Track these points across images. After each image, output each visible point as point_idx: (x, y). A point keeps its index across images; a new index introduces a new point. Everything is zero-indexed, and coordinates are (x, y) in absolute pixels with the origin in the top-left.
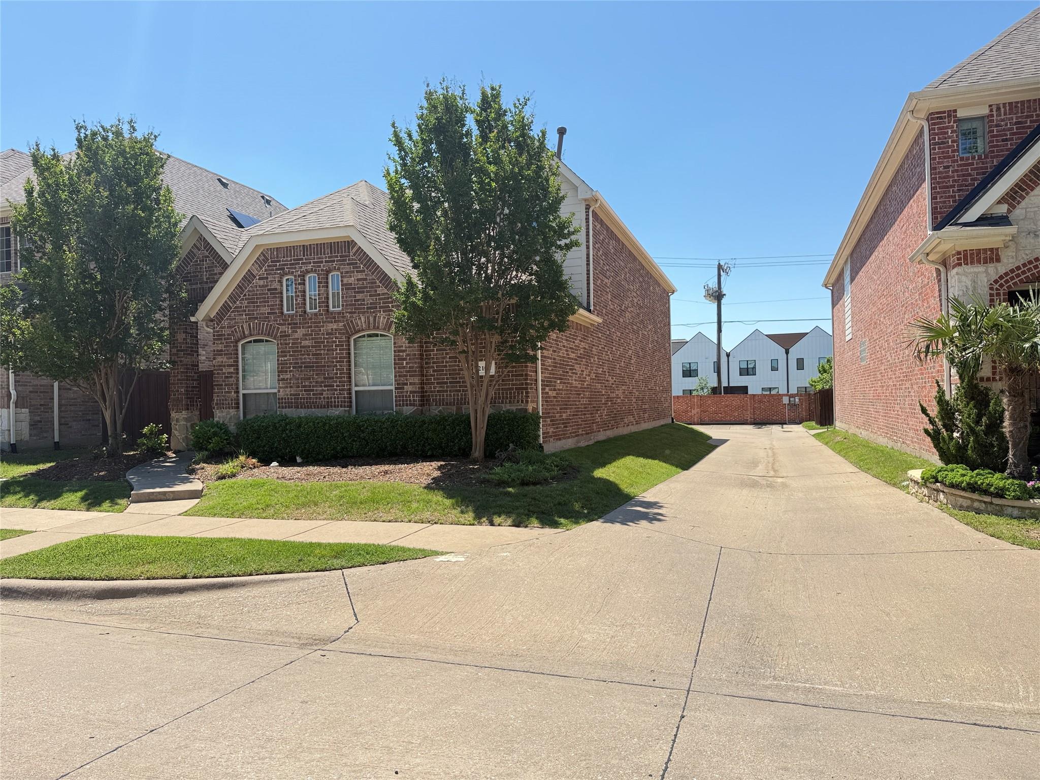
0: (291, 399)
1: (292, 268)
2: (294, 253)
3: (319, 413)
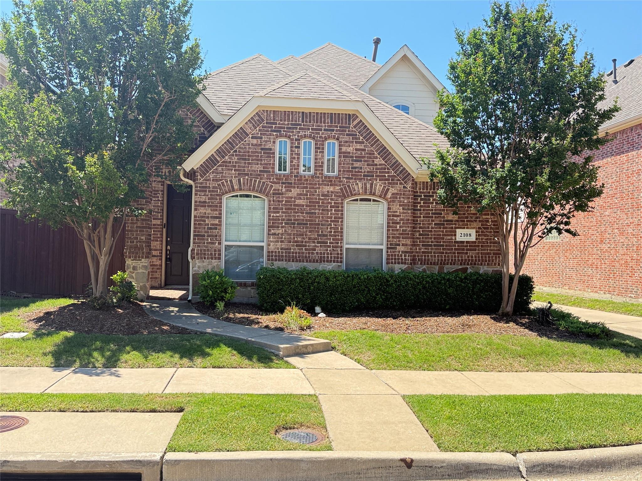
0: (282, 253)
1: (289, 132)
2: (292, 118)
3: (311, 266)
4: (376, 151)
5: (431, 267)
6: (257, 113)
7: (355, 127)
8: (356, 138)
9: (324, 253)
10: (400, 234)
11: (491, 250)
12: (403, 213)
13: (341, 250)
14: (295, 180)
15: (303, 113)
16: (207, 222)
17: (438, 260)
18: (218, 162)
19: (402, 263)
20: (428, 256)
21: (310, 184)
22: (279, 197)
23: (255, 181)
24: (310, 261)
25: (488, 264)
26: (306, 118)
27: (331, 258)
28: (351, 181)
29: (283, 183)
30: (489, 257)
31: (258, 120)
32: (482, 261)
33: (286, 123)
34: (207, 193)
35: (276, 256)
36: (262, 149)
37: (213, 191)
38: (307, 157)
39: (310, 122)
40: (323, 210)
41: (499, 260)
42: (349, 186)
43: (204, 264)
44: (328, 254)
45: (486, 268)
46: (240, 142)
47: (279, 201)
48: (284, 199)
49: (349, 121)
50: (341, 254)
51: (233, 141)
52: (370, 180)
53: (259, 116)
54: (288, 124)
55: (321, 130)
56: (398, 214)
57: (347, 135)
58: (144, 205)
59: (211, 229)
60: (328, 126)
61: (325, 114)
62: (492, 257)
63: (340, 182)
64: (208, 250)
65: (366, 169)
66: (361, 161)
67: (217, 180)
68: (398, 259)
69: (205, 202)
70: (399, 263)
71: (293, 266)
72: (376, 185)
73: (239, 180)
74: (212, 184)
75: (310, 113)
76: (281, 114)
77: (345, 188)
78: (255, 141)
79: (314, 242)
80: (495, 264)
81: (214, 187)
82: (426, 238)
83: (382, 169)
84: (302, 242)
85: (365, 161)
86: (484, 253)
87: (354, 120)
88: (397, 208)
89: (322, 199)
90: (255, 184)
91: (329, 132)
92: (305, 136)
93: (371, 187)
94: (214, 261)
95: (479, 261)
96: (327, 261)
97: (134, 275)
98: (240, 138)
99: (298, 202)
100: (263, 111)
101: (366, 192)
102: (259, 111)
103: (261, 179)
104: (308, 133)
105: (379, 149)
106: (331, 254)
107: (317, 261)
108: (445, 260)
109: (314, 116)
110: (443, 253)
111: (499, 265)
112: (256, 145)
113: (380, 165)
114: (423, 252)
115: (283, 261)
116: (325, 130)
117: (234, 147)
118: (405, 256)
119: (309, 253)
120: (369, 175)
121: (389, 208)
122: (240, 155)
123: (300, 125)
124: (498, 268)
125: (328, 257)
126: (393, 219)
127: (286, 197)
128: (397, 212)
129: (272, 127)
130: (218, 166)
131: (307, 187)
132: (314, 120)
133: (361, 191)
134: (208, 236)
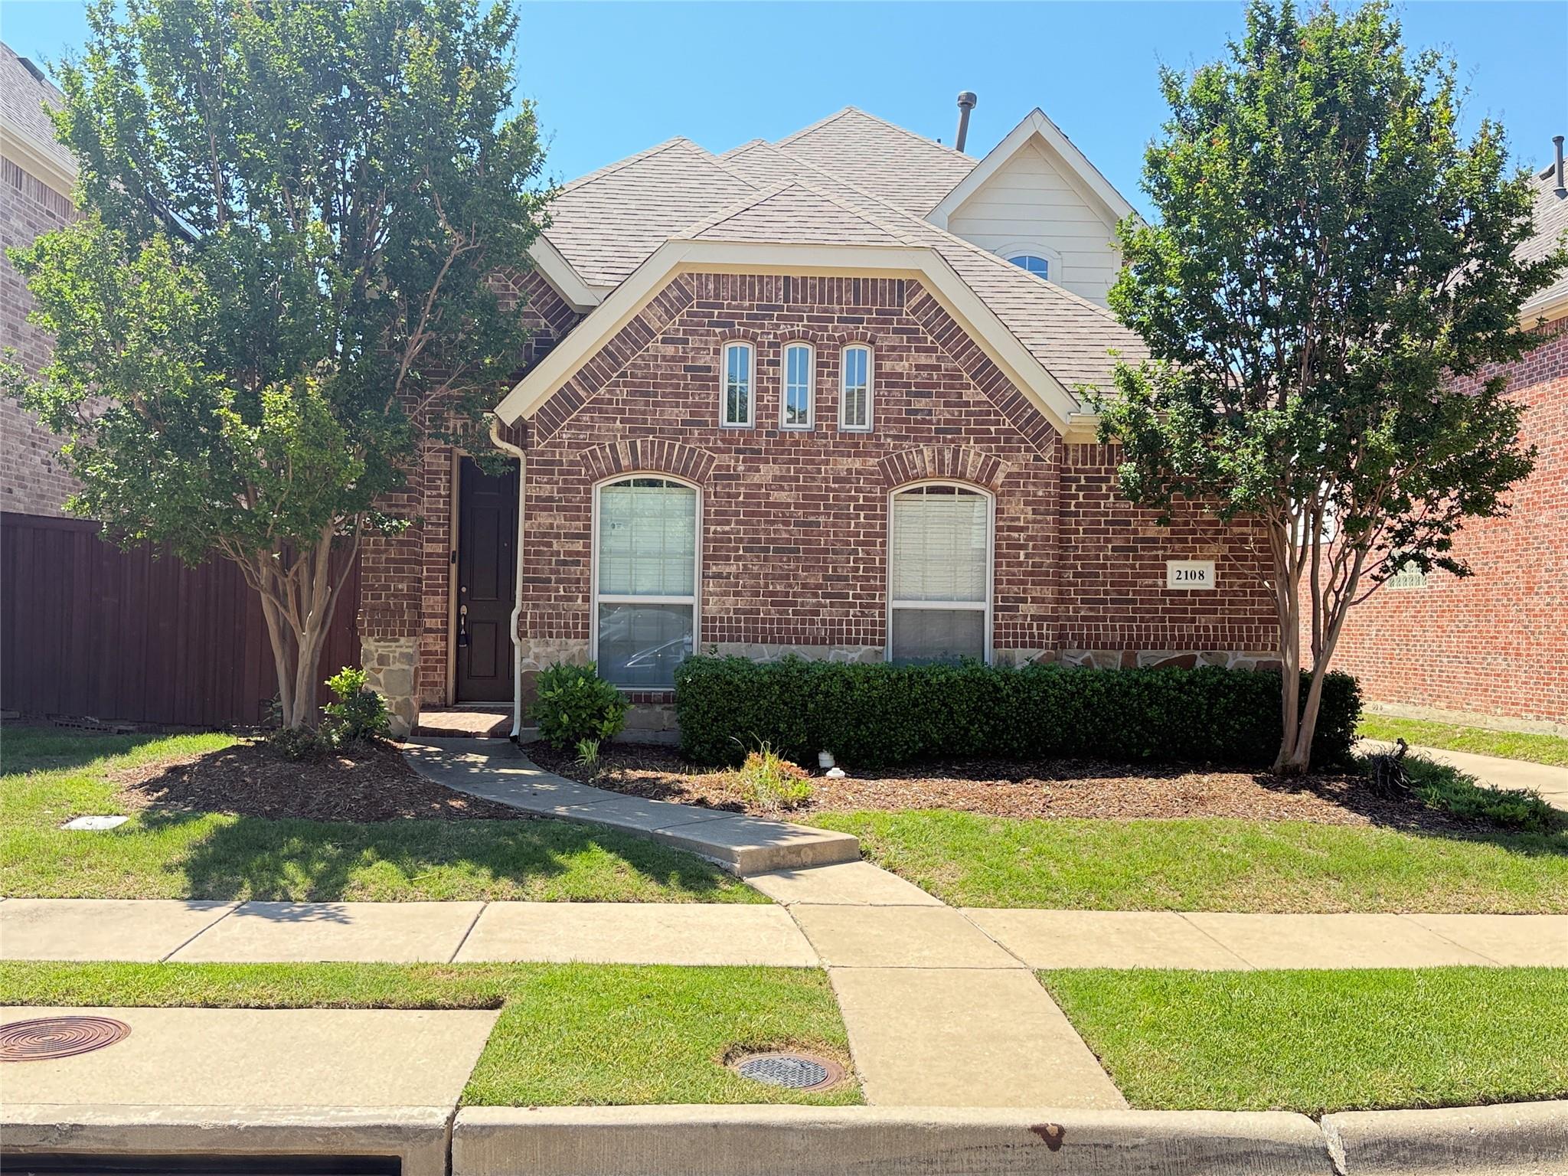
0: (738, 621)
1: (753, 325)
2: (761, 292)
3: (807, 654)
4: (967, 370)
5: (1103, 655)
6: (675, 282)
7: (914, 311)
8: (918, 340)
9: (840, 622)
10: (1025, 573)
11: (1254, 612)
12: (1035, 521)
13: (882, 615)
14: (768, 443)
15: (787, 278)
16: (555, 547)
17: (1122, 636)
18: (582, 401)
19: (1033, 645)
20: (1097, 628)
21: (806, 453)
22: (729, 486)
23: (672, 447)
24: (806, 642)
25: (1247, 648)
26: (796, 291)
27: (858, 632)
28: (906, 444)
29: (738, 451)
30: (1249, 630)
31: (678, 299)
32: (1233, 638)
33: (747, 303)
34: (556, 477)
35: (722, 629)
36: (687, 369)
37: (569, 472)
38: (797, 385)
39: (804, 300)
40: (836, 516)
41: (1274, 638)
42: (900, 457)
43: (549, 650)
44: (849, 623)
45: (1241, 656)
46: (634, 353)
47: (729, 495)
48: (742, 490)
49: (900, 296)
50: (883, 624)
51: (618, 349)
52: (952, 441)
53: (680, 288)
54: (751, 307)
55: (831, 320)
56: (1022, 524)
57: (896, 331)
58: (404, 506)
59: (565, 563)
60: (849, 311)
61: (840, 280)
62: (1257, 629)
63: (878, 446)
64: (559, 616)
65: (944, 414)
66: (929, 395)
67: (579, 446)
68: (1023, 635)
69: (551, 499)
70: (1024, 645)
71: (765, 654)
72: (967, 453)
73: (633, 446)
74: (567, 456)
75: (804, 279)
76: (734, 282)
77: (890, 461)
78: (670, 350)
79: (816, 595)
80: (1265, 647)
81: (571, 463)
82: (1092, 584)
83: (981, 413)
84: (787, 594)
85: (939, 395)
86: (1236, 621)
87: (911, 296)
88: (1019, 510)
89: (834, 490)
90: (670, 454)
91: (851, 326)
92: (792, 336)
93: (955, 457)
94: (572, 641)
95: (1224, 638)
96: (848, 642)
97: (381, 676)
98: (635, 342)
99: (777, 496)
100: (691, 275)
101: (941, 472)
102: (681, 276)
103: (685, 441)
104: (799, 327)
105: (973, 365)
106: (857, 623)
107: (823, 642)
108: (1139, 637)
109: (813, 287)
110: (1134, 619)
111: (1274, 648)
112: (673, 359)
113: (977, 403)
114: (1084, 618)
115: (739, 640)
116: (840, 320)
117: (620, 366)
118: (1040, 627)
119: (803, 622)
120: (951, 428)
121: (998, 511)
122: (633, 384)
123: (781, 308)
124: (1271, 657)
125: (849, 632)
126: (1009, 538)
127: (747, 486)
128: (1018, 519)
129: (711, 315)
130: (582, 411)
131: (797, 462)
132: (813, 297)
133: (929, 469)
134: (559, 581)
